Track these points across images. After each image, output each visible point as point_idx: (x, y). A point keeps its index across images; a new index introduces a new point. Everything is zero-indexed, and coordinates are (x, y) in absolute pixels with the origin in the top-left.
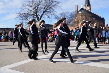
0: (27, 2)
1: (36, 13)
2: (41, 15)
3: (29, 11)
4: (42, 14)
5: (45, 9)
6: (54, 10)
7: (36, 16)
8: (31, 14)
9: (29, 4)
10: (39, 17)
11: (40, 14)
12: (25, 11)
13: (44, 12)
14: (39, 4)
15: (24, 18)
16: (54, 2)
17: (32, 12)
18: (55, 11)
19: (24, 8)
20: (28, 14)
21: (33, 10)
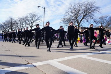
0: (69, 9)
1: (77, 18)
2: (81, 20)
3: (71, 17)
4: (82, 18)
5: (85, 14)
6: (92, 15)
7: (77, 20)
8: (72, 19)
9: (71, 11)
10: (79, 21)
11: (80, 18)
12: (68, 17)
13: (83, 17)
14: (80, 10)
15: (66, 22)
16: (93, 7)
17: (74, 17)
18: (94, 15)
19: (67, 14)
20: (70, 19)
21: (74, 15)
